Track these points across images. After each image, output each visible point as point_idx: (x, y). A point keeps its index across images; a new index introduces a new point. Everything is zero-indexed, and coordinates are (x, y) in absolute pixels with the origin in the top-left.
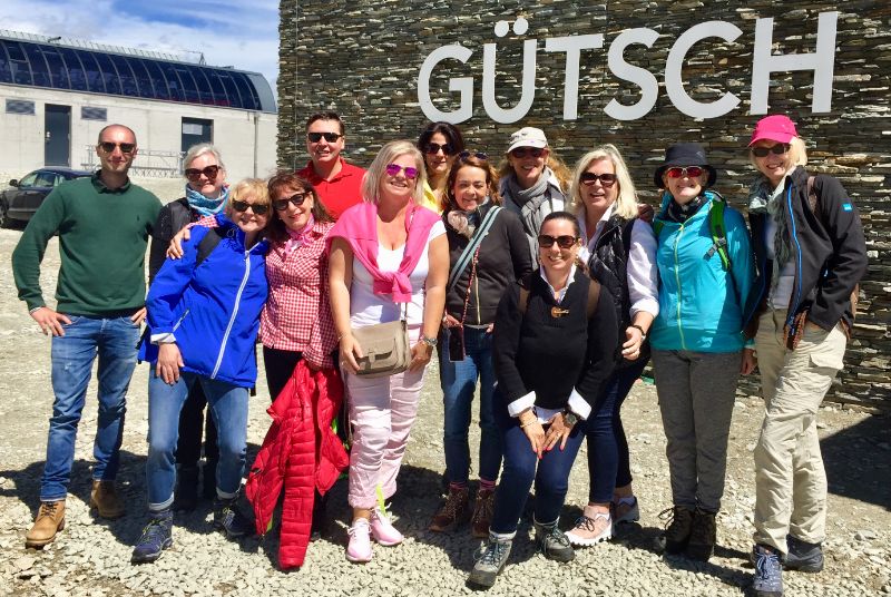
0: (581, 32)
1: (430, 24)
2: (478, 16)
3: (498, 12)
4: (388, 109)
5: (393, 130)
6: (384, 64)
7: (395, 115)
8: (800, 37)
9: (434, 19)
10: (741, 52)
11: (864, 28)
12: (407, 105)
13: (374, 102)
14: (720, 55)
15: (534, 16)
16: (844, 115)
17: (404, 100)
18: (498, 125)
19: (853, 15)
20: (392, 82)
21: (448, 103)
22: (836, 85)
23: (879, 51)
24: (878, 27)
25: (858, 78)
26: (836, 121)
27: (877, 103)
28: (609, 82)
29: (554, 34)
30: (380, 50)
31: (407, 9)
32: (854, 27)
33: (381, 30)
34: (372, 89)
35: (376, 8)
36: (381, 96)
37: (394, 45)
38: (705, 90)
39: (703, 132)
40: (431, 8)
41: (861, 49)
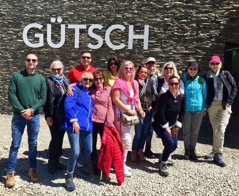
0: (79, 24)
1: (26, 16)
2: (44, 16)
3: (51, 15)
4: (10, 41)
5: (12, 48)
6: (8, 27)
7: (13, 43)
8: (139, 31)
9: (27, 15)
10: (124, 33)
11: (154, 30)
12: (18, 40)
13: (4, 39)
14: (119, 33)
15: (63, 17)
16: (150, 50)
17: (16, 39)
18: (52, 48)
19: (152, 26)
20: (11, 33)
21: (34, 41)
22: (149, 43)
23: (158, 35)
24: (157, 30)
25: (153, 42)
26: (148, 52)
27: (157, 48)
28: (88, 38)
29: (70, 23)
30: (6, 22)
31: (17, 10)
32: (152, 29)
33: (6, 16)
34: (3, 35)
35: (4, 9)
36: (7, 37)
37: (12, 21)
38: (115, 42)
39: (115, 53)
40: (26, 11)
41: (154, 35)
